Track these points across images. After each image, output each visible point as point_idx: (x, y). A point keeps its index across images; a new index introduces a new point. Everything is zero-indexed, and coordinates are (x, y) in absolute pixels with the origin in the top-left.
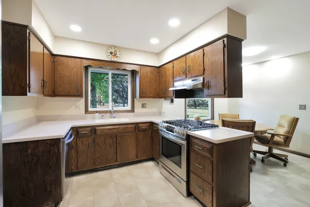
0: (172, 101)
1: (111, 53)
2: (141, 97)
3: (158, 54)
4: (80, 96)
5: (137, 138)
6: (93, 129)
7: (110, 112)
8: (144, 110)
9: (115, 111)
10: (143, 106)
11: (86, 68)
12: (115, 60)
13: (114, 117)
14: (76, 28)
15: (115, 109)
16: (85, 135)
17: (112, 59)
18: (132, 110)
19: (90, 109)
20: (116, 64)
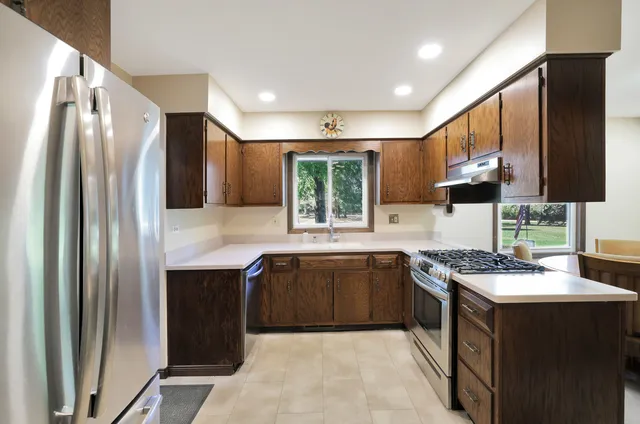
0: (450, 210)
1: (327, 125)
2: (383, 202)
3: (420, 113)
4: (278, 203)
5: (371, 280)
6: (295, 259)
7: (329, 231)
8: (394, 228)
9: (337, 230)
10: (392, 219)
11: (290, 156)
12: (334, 136)
13: (336, 241)
14: (267, 97)
15: (335, 225)
16: (281, 270)
17: (329, 136)
18: (371, 228)
19: (296, 225)
20: (336, 144)
